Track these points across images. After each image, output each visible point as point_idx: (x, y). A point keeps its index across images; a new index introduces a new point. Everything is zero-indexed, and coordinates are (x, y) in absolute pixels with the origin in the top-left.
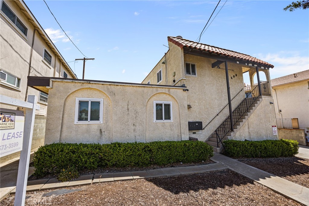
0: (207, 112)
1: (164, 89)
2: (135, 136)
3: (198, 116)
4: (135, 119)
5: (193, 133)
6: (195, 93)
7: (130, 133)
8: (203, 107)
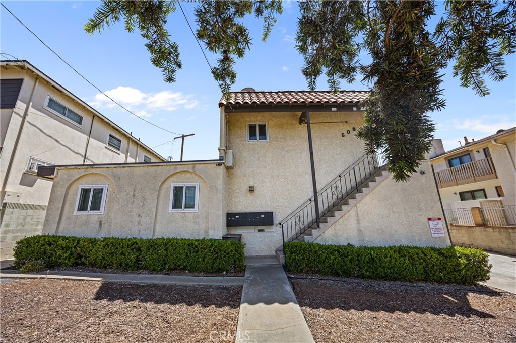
0: (288, 196)
1: (186, 166)
2: (139, 231)
3: (269, 203)
4: (141, 208)
5: (259, 231)
6: (264, 167)
7: (133, 226)
8: (280, 189)
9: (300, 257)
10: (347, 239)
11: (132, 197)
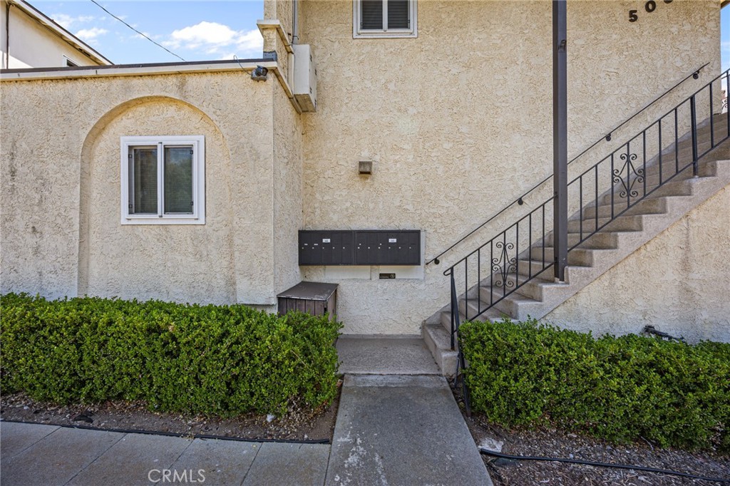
0: (462, 191)
1: (157, 79)
2: (40, 273)
3: (410, 207)
4: (36, 208)
5: (382, 276)
6: (399, 110)
7: (20, 261)
8: (440, 171)
9: (524, 384)
10: (645, 314)
11: (9, 177)
